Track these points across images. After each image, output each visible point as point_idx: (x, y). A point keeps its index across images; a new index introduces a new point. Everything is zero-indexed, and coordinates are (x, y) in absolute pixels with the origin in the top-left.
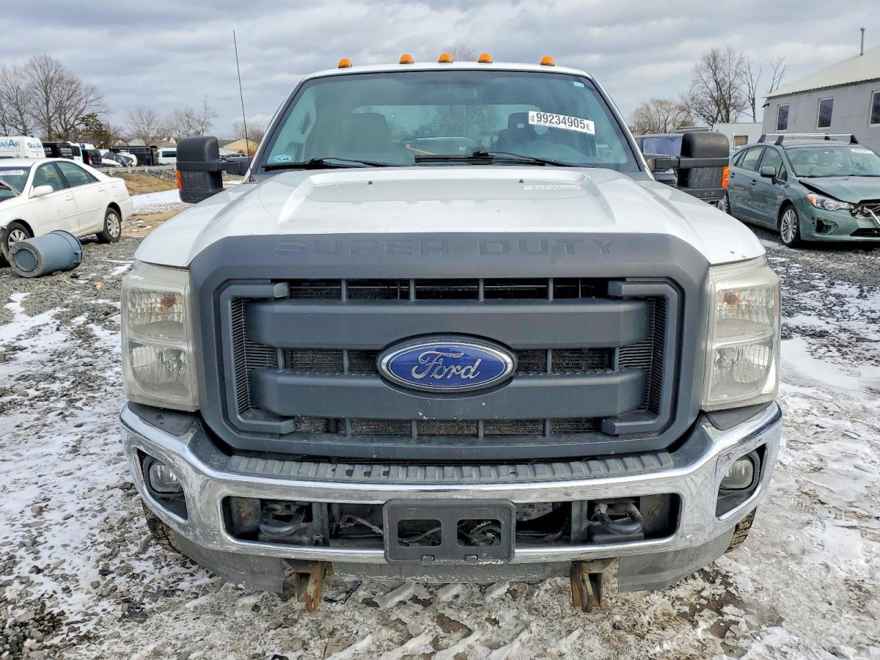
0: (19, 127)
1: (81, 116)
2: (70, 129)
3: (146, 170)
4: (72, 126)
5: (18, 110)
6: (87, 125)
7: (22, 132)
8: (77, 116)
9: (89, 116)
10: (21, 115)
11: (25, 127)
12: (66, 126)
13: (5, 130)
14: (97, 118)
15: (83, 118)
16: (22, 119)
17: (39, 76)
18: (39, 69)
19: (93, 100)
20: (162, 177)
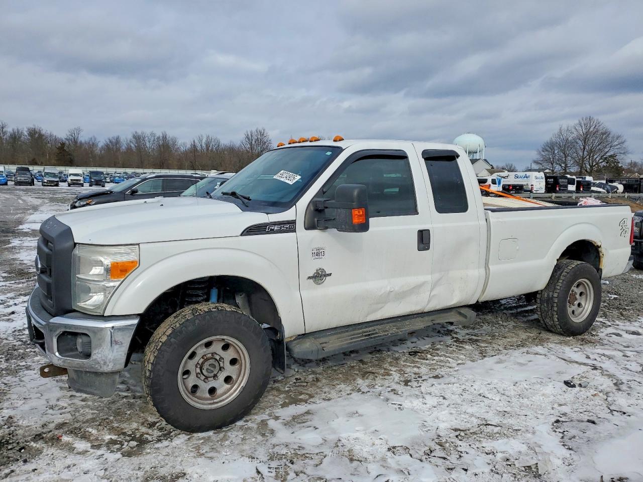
0: (563, 165)
1: (605, 157)
2: (594, 166)
3: (626, 197)
4: (597, 164)
5: (564, 154)
6: (607, 163)
7: (563, 168)
8: (602, 157)
9: (611, 156)
10: (566, 157)
11: (566, 165)
12: (592, 164)
13: (553, 167)
14: (617, 157)
15: (606, 158)
16: (565, 160)
17: (582, 131)
18: (584, 126)
19: (617, 145)
20: (638, 202)
